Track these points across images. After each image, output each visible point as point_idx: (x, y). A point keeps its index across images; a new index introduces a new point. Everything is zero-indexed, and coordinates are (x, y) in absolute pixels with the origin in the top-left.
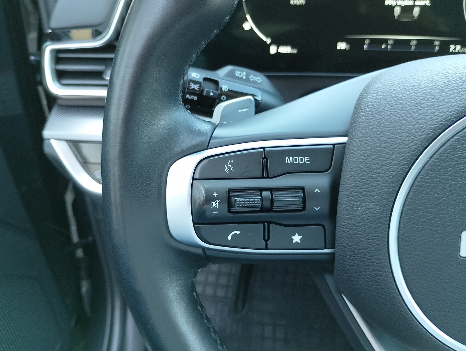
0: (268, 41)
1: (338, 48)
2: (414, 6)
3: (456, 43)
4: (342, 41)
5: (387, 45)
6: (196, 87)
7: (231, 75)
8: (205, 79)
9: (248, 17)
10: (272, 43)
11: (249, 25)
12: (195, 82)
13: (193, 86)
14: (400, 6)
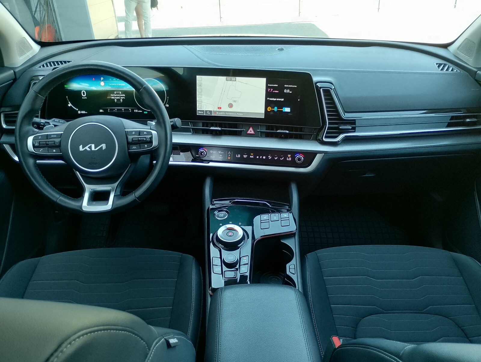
0: (77, 110)
1: (100, 111)
2: (115, 99)
3: (136, 109)
4: (101, 109)
5: (115, 110)
6: (43, 124)
7: (54, 121)
8: (45, 122)
9: (69, 102)
10: (78, 110)
11: (70, 105)
12: (42, 123)
13: (42, 124)
14: (116, 99)
